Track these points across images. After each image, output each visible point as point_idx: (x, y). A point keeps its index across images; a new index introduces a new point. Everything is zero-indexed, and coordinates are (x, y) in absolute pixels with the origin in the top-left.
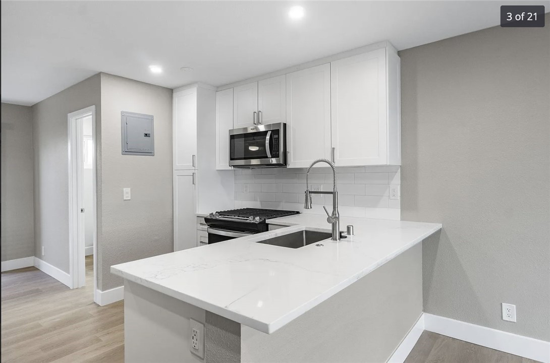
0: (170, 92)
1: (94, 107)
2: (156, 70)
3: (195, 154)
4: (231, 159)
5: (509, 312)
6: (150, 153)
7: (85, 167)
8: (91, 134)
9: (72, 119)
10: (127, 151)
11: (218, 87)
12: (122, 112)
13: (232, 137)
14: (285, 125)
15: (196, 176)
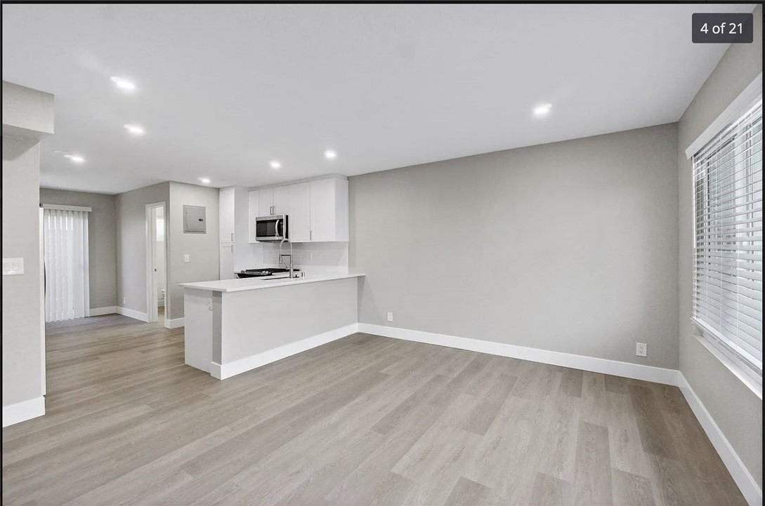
0: (218, 190)
1: (164, 202)
2: (206, 181)
3: (233, 232)
4: (257, 236)
5: (390, 317)
6: (203, 232)
7: (158, 240)
8: (163, 215)
9: (148, 208)
10: (187, 231)
11: (250, 188)
12: (184, 206)
13: (258, 222)
14: (287, 216)
15: (234, 247)
